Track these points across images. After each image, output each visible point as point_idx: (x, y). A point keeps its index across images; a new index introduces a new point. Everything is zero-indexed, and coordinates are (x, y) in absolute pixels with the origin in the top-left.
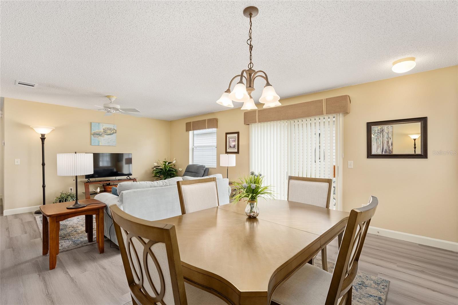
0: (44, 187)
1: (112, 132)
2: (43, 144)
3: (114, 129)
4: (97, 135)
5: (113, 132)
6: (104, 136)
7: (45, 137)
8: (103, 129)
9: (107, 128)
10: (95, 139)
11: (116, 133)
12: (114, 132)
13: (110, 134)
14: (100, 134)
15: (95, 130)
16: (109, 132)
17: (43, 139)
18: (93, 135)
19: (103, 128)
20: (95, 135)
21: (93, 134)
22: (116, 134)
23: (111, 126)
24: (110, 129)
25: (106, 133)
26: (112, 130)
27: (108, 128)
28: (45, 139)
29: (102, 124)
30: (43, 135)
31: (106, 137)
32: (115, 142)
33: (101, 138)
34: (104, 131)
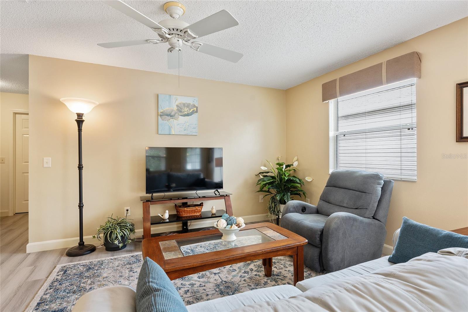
0: (81, 207)
1: (191, 111)
2: (80, 130)
3: (194, 106)
4: (168, 115)
5: (192, 110)
6: (179, 117)
7: (84, 118)
8: (177, 106)
9: (183, 103)
10: (164, 123)
11: (197, 112)
12: (194, 110)
13: (188, 115)
14: (173, 114)
15: (165, 107)
16: (186, 110)
17: (80, 122)
18: (161, 116)
19: (177, 103)
20: (164, 117)
21: (162, 114)
22: (197, 113)
23: (189, 100)
24: (188, 106)
25: (181, 112)
26: (190, 107)
27: (184, 104)
28: (84, 123)
29: (175, 96)
30: (80, 116)
31: (182, 119)
32: (195, 128)
33: (173, 122)
34: (178, 110)
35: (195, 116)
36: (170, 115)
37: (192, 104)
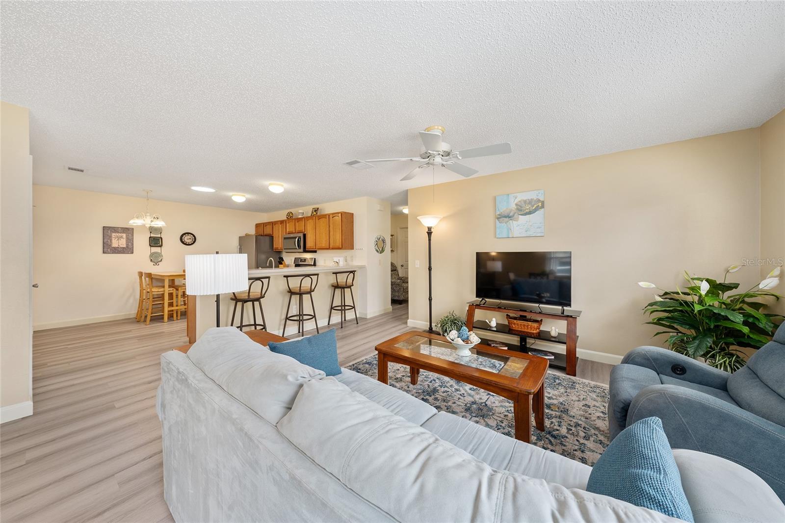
0: (430, 300)
1: (534, 208)
2: (430, 240)
3: (539, 201)
4: (505, 217)
5: (535, 206)
6: (518, 217)
7: (432, 230)
8: (516, 205)
9: (524, 200)
10: (502, 227)
11: (543, 207)
12: (538, 206)
13: (530, 213)
14: (511, 214)
15: (503, 208)
16: (528, 208)
17: (430, 233)
18: (498, 218)
19: (515, 202)
20: (501, 219)
21: (499, 216)
22: (543, 209)
23: (532, 195)
24: (530, 202)
25: (521, 210)
26: (533, 203)
27: (525, 202)
28: (433, 233)
29: (513, 195)
30: (429, 228)
31: (523, 219)
32: (540, 228)
33: (513, 224)
34: (517, 209)
35: (540, 212)
36: (509, 217)
37: (535, 199)
